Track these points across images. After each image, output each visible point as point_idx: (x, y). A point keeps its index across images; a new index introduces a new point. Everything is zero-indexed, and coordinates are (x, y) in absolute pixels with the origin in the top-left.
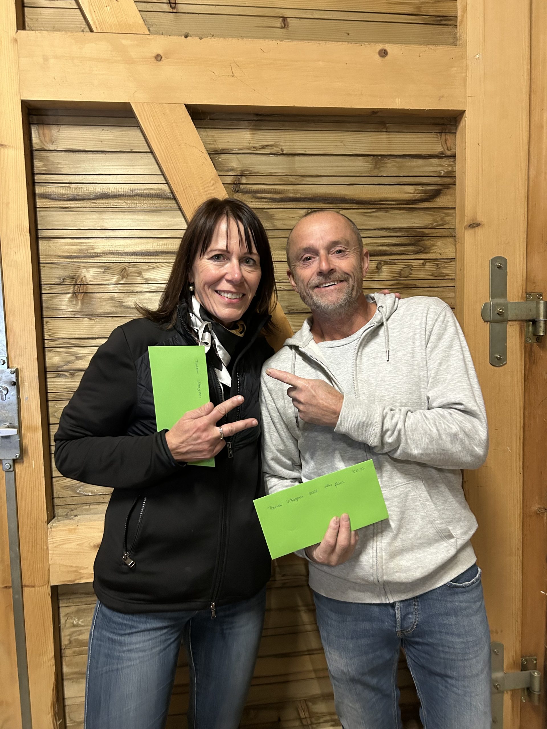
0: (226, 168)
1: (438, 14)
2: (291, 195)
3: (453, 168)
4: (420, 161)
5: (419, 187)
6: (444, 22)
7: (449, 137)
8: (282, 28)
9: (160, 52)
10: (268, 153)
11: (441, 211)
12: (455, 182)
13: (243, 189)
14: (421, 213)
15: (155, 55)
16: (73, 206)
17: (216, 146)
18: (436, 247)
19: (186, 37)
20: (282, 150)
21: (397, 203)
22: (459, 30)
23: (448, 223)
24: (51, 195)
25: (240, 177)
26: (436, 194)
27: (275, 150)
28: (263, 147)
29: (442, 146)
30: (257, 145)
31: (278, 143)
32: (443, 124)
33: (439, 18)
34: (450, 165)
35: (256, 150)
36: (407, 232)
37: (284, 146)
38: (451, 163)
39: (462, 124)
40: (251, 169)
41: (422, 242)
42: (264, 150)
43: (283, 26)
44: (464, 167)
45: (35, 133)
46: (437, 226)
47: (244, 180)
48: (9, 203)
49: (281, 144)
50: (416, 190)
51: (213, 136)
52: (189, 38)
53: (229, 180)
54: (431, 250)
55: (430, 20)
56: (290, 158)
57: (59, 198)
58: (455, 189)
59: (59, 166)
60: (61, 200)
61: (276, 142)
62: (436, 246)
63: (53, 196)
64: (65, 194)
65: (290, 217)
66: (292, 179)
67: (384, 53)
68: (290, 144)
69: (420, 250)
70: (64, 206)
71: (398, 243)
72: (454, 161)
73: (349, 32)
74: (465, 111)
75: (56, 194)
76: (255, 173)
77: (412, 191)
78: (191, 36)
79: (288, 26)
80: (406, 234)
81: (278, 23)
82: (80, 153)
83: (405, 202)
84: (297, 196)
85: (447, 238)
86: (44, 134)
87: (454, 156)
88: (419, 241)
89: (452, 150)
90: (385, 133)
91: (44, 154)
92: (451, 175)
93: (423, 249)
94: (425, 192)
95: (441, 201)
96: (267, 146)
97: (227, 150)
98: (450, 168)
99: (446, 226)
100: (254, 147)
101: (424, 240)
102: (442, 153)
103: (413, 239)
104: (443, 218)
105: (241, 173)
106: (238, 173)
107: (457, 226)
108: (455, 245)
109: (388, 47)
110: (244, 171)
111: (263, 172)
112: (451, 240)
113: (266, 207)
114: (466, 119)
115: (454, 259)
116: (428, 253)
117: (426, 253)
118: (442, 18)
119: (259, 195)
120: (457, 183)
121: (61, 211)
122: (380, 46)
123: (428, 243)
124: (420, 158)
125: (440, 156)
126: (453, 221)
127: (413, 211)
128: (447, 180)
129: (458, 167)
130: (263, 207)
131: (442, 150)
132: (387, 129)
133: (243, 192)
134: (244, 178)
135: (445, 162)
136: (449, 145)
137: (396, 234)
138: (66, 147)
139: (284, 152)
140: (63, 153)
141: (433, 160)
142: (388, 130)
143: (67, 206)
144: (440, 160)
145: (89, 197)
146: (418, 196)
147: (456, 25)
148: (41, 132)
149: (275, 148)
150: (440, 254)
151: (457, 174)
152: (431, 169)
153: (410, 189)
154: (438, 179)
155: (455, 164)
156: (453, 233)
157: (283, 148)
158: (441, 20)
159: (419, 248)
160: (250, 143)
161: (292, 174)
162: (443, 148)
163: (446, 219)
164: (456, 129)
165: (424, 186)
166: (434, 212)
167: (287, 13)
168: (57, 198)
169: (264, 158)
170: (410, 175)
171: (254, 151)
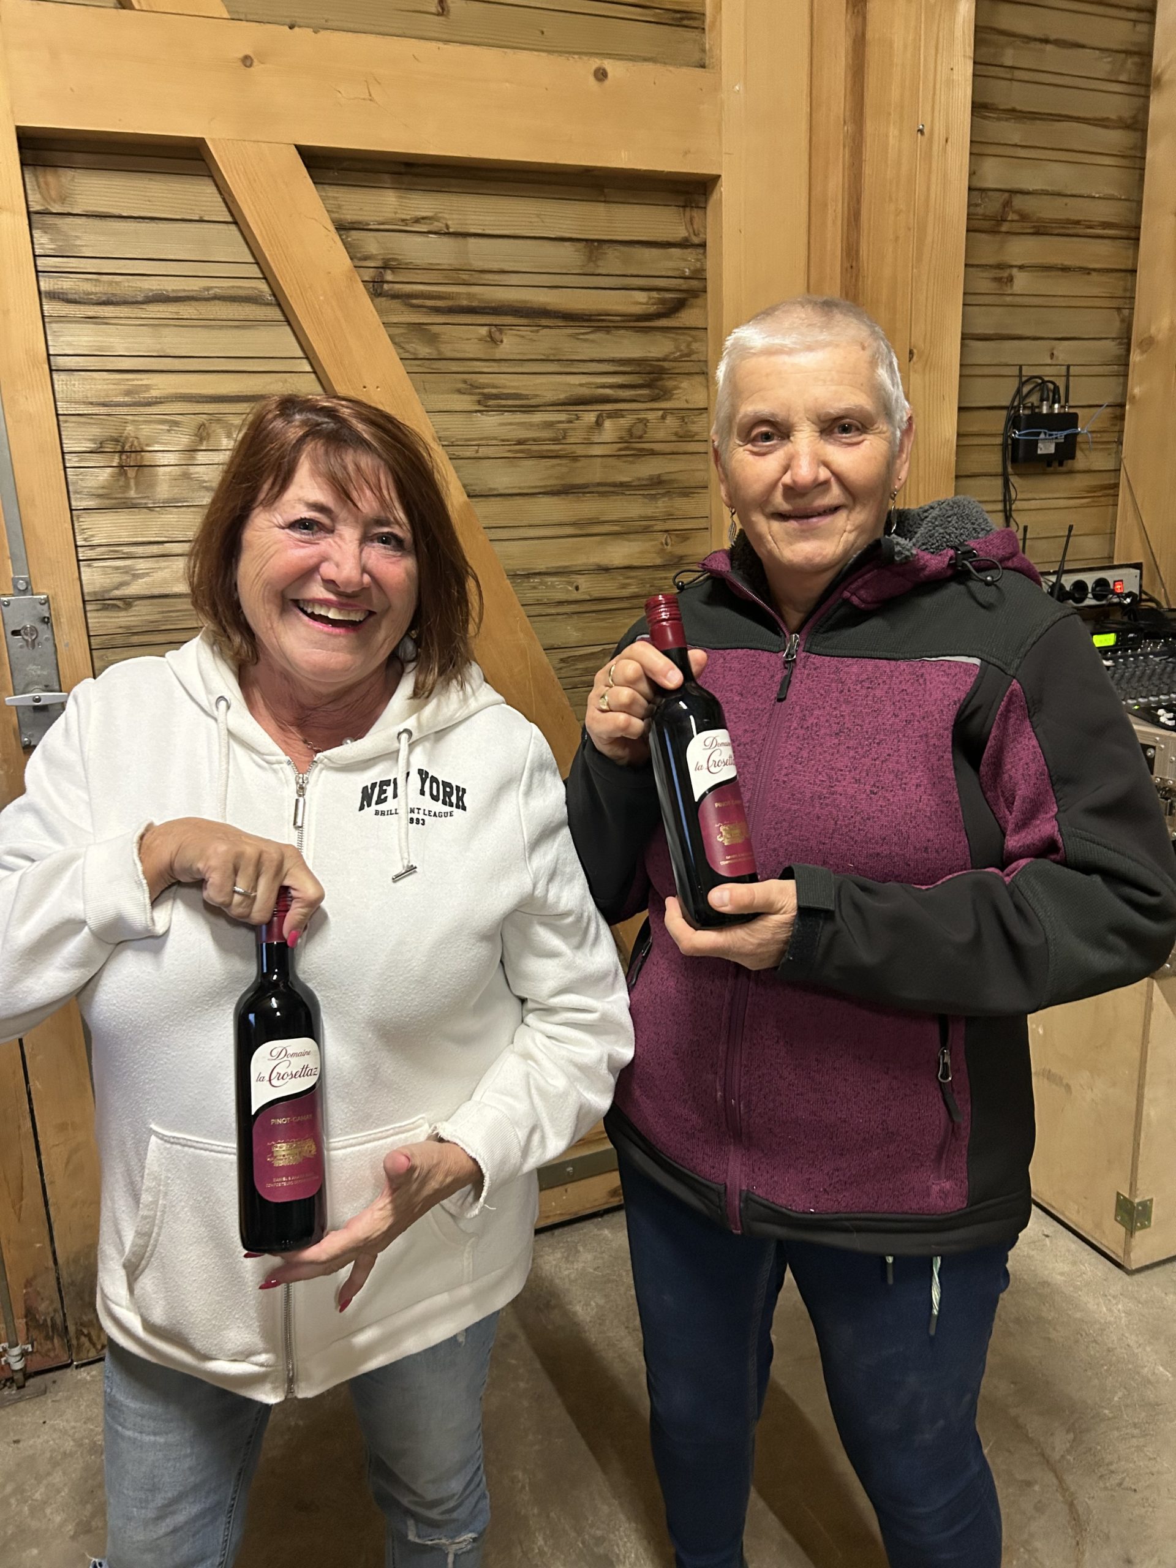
0: (359, 255)
1: (677, 8)
2: (465, 303)
3: (702, 264)
4: (655, 252)
5: (655, 294)
6: (685, 22)
7: (696, 214)
8: (438, 14)
9: (248, 52)
10: (425, 230)
11: (684, 334)
12: (705, 287)
13: (389, 290)
14: (658, 336)
15: (241, 55)
16: (107, 315)
17: (342, 217)
18: (680, 391)
19: (291, 27)
20: (447, 227)
21: (623, 318)
22: (708, 40)
23: (697, 353)
24: (66, 294)
25: (382, 270)
26: (677, 306)
27: (437, 226)
28: (417, 220)
29: (686, 229)
30: (408, 217)
31: (440, 215)
32: (687, 193)
33: (678, 15)
34: (698, 260)
35: (407, 225)
36: (639, 365)
37: (449, 219)
38: (700, 257)
39: (715, 197)
40: (400, 257)
41: (660, 383)
42: (418, 225)
43: (440, 11)
44: (719, 265)
45: (31, 182)
46: (682, 356)
47: (389, 276)
48: (8, 310)
49: (446, 216)
50: (650, 298)
51: (335, 198)
52: (296, 29)
53: (368, 275)
54: (674, 394)
55: (666, 17)
56: (460, 241)
57: (81, 300)
58: (706, 299)
59: (78, 242)
60: (85, 303)
61: (437, 213)
62: (680, 388)
63: (70, 296)
64: (92, 293)
65: (463, 339)
66: (465, 276)
67: (601, 75)
68: (460, 217)
69: (658, 394)
70: (90, 314)
71: (626, 383)
72: (705, 254)
73: (544, 30)
74: (719, 176)
75: (75, 293)
76: (407, 264)
77: (644, 300)
78: (300, 27)
79: (448, 11)
80: (638, 369)
81: (433, 5)
82: (112, 219)
83: (634, 318)
84: (473, 304)
85: (696, 376)
86: (47, 184)
87: (703, 245)
88: (657, 380)
89: (701, 236)
90: (603, 204)
91: (50, 220)
92: (699, 275)
93: (662, 393)
94: (662, 301)
95: (687, 318)
96: (423, 218)
97: (360, 223)
98: (698, 265)
99: (694, 357)
100: (403, 220)
101: (663, 379)
102: (686, 239)
103: (647, 378)
104: (689, 345)
105: (384, 263)
106: (379, 264)
107: (709, 358)
109: (608, 65)
110: (389, 260)
111: (418, 262)
112: (700, 379)
113: (425, 322)
114: (722, 189)
115: (706, 409)
116: (669, 399)
117: (666, 400)
118: (684, 15)
119: (414, 301)
120: (709, 289)
121: (88, 323)
122: (595, 63)
123: (670, 384)
124: (655, 247)
125: (684, 244)
126: (704, 349)
127: (646, 332)
128: (694, 284)
129: (710, 264)
130: (421, 321)
131: (687, 235)
132: (605, 197)
133: (387, 296)
134: (389, 272)
135: (691, 255)
136: (695, 227)
137: (622, 369)
138: (91, 209)
139: (451, 230)
140: (84, 219)
141: (673, 250)
142: (608, 199)
143: (98, 314)
144: (685, 251)
145: (134, 300)
146: (653, 309)
147: (704, 29)
148: (41, 180)
149: (436, 223)
150: (687, 401)
151: (709, 275)
152: (671, 264)
153: (641, 296)
154: (681, 281)
155: (706, 257)
156: (704, 369)
157: (449, 223)
158: (682, 19)
159: (657, 391)
160: (396, 213)
161: (464, 268)
162: (688, 231)
163: (694, 346)
164: (706, 202)
165: (662, 293)
166: (677, 334)
168: (78, 299)
169: (419, 239)
170: (642, 273)
171: (403, 227)
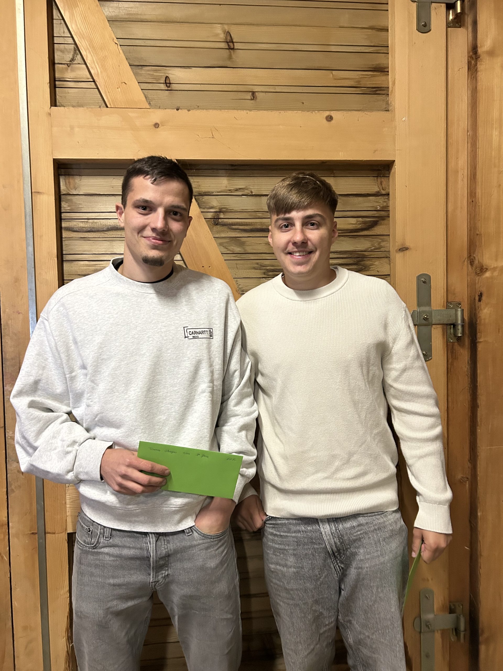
0: (208, 207)
1: (374, 86)
2: (259, 227)
3: (387, 204)
4: (361, 199)
5: (360, 219)
6: (377, 92)
7: (384, 180)
8: (252, 100)
9: (158, 122)
10: (241, 194)
11: (378, 238)
12: (389, 215)
13: (221, 222)
14: (362, 240)
15: (154, 124)
16: (90, 236)
17: (200, 190)
18: (374, 266)
19: (178, 110)
20: (252, 192)
21: (342, 231)
22: (390, 98)
23: (384, 247)
24: (73, 228)
25: (218, 213)
26: (374, 224)
27: (246, 192)
28: (237, 190)
29: (378, 187)
30: (232, 189)
31: (248, 187)
32: (379, 170)
33: (374, 89)
34: (385, 202)
35: (232, 192)
36: (351, 254)
37: (253, 189)
38: (386, 200)
39: (393, 171)
40: (227, 207)
41: (362, 263)
42: (237, 192)
43: (253, 98)
44: (394, 203)
45: (63, 182)
46: (375, 249)
47: (222, 216)
48: (42, 236)
49: (251, 187)
50: (357, 221)
51: (198, 182)
52: (180, 110)
53: (210, 215)
54: (370, 268)
55: (368, 91)
56: (258, 198)
57: (79, 230)
58: (389, 220)
59: (80, 206)
60: (81, 232)
61: (246, 186)
63: (75, 229)
64: (84, 227)
65: (257, 244)
66: (260, 215)
67: (330, 118)
68: (259, 187)
69: (361, 268)
70: (83, 236)
71: (344, 263)
72: (388, 199)
73: (304, 102)
74: (395, 161)
75: (77, 228)
76: (231, 210)
77: (354, 223)
78: (181, 109)
79: (256, 98)
80: (350, 256)
81: (249, 96)
82: (96, 196)
83: (349, 231)
84: (263, 227)
85: (383, 259)
86: (69, 182)
87: (388, 194)
88: (361, 261)
89: (386, 190)
90: (333, 178)
91: (69, 197)
92: (386, 209)
93: (364, 268)
94: (364, 223)
95: (378, 230)
96: (240, 189)
97: (209, 192)
98: (385, 204)
99: (382, 249)
100: (230, 190)
101: (364, 261)
102: (378, 192)
103: (355, 260)
104: (379, 243)
105: (220, 210)
106: (217, 210)
107: (391, 250)
108: (390, 264)
109: (333, 114)
110: (222, 208)
111: (236, 209)
112: (386, 260)
113: (239, 236)
114: (396, 167)
115: (389, 275)
116: (368, 270)
117: (366, 271)
118: (377, 89)
119: (234, 227)
120: (391, 216)
121: (81, 240)
122: (327, 113)
123: (368, 263)
124: (361, 197)
125: (377, 194)
126: (388, 245)
127: (355, 238)
128: (383, 213)
129: (391, 203)
130: (237, 236)
131: (378, 190)
132: (334, 174)
133: (221, 225)
134: (222, 214)
135: (381, 200)
136: (383, 186)
137: (341, 256)
138: (85, 192)
139: (253, 194)
140: (84, 196)
141: (371, 198)
143: (85, 236)
144: (377, 197)
145: (102, 230)
146: (359, 226)
147: (388, 94)
148: (67, 181)
149: (246, 191)
150: (378, 272)
151: (390, 209)
152: (370, 205)
153: (353, 221)
154: (375, 212)
155: (389, 200)
156: (388, 256)
157: (253, 190)
158: (377, 91)
159: (361, 266)
160: (226, 187)
161: (260, 210)
163: (382, 244)
164: (389, 174)
165: (364, 218)
166: (373, 238)
167: (256, 89)
168: (78, 230)
169: (238, 198)
170: (353, 210)
171: (229, 193)
